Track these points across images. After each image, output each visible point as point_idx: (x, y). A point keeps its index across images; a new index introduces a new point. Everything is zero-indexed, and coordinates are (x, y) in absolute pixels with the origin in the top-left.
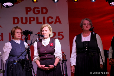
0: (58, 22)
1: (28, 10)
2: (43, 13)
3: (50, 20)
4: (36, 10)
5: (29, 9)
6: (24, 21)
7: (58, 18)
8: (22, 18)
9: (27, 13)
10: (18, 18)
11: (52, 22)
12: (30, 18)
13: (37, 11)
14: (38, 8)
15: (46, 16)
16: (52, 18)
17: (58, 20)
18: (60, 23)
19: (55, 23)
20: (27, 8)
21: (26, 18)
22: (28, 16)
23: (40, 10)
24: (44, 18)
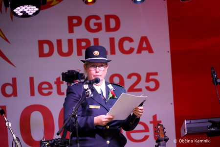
0: (145, 49)
1: (73, 22)
2: (108, 29)
3: (127, 46)
4: (93, 21)
5: (75, 21)
6: (65, 49)
7: (144, 39)
8: (59, 42)
9: (71, 31)
10: (50, 43)
11: (132, 50)
12: (79, 41)
13: (95, 24)
14: (97, 18)
15: (117, 36)
16: (131, 40)
17: (144, 45)
18: (151, 51)
19: (139, 52)
20: (70, 19)
21: (70, 42)
22: (75, 37)
23: (103, 21)
24: (112, 40)
